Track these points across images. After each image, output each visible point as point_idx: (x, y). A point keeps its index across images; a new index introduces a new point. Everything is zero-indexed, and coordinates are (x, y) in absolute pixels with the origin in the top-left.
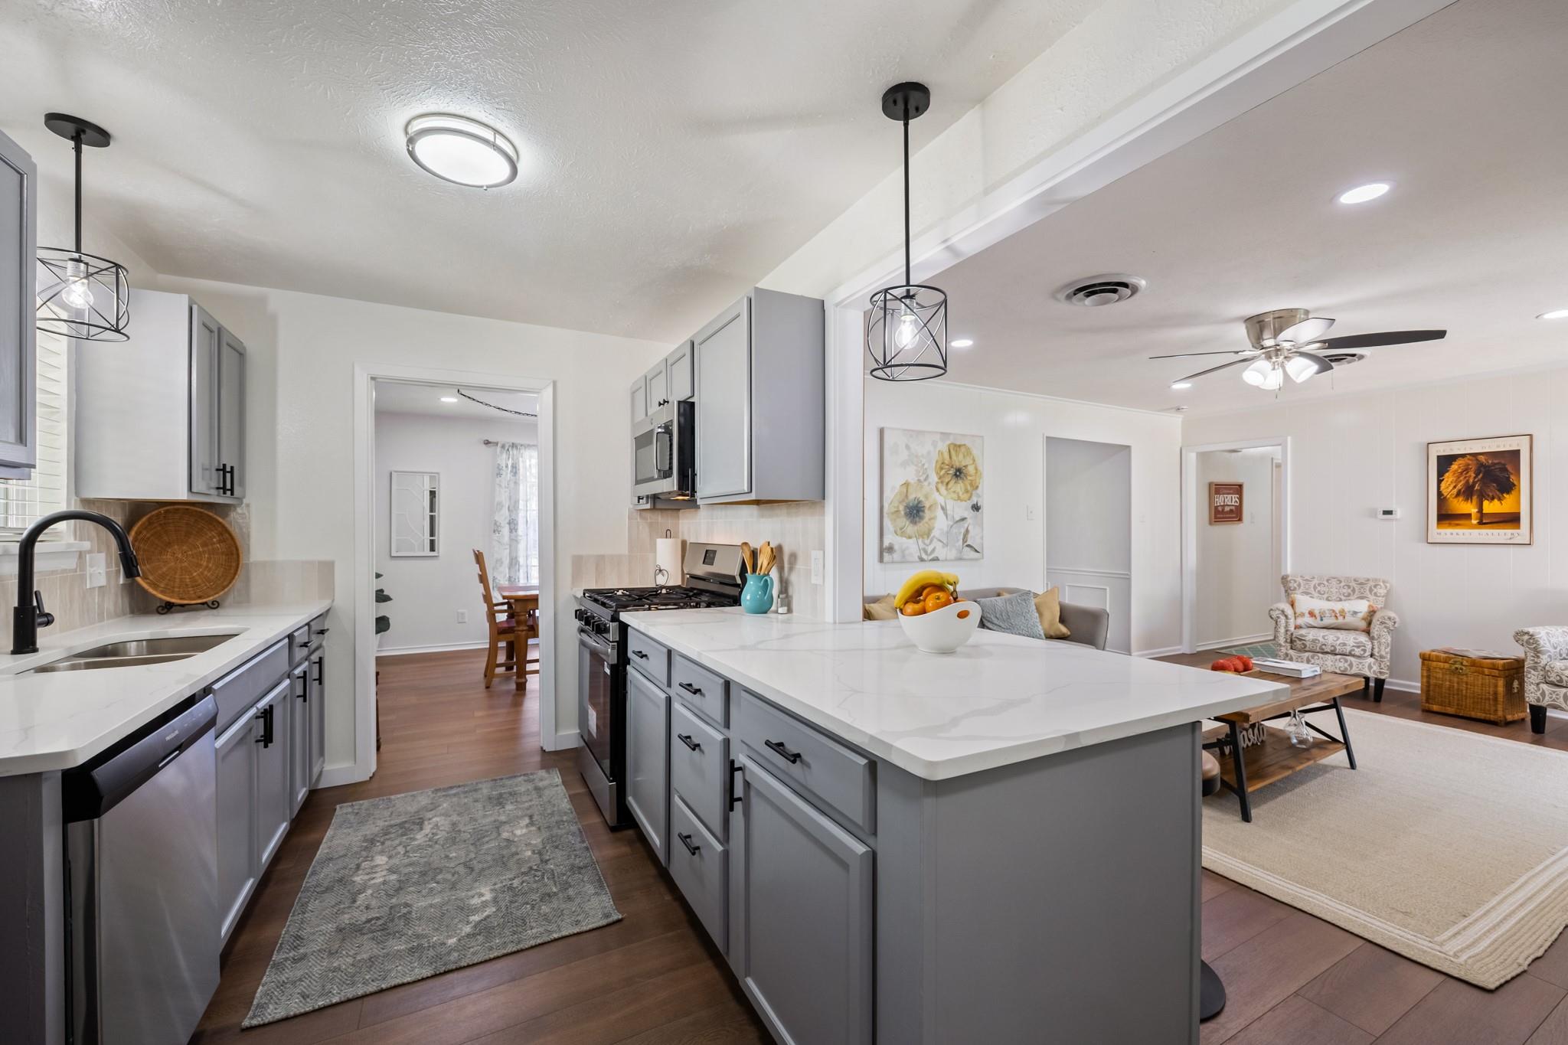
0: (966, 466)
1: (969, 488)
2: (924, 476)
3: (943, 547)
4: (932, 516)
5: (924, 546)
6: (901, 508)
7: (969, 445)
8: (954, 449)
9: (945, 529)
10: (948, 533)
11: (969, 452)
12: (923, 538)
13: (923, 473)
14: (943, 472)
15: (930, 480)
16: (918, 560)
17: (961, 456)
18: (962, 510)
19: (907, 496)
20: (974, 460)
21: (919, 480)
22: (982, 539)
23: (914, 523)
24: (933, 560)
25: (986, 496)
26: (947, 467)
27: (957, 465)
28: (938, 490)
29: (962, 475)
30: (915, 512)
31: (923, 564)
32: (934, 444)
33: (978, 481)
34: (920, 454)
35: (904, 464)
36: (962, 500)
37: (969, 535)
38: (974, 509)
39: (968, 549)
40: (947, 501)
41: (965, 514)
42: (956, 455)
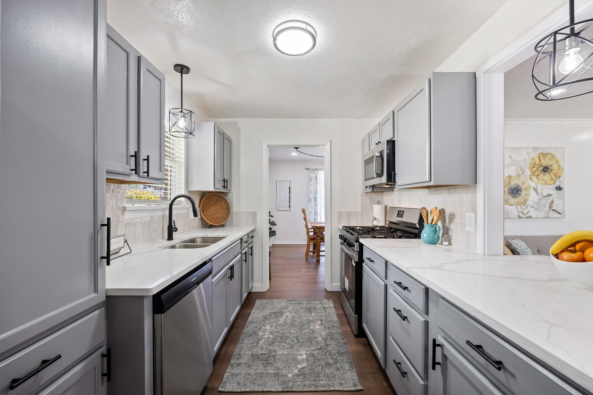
0: (551, 165)
1: (553, 177)
2: (522, 172)
3: (535, 211)
4: (527, 193)
5: (521, 210)
6: (506, 189)
7: (553, 153)
8: (542, 156)
9: (537, 201)
10: (538, 203)
11: (553, 157)
12: (521, 205)
13: (521, 170)
14: (535, 169)
15: (526, 174)
16: (517, 217)
17: (547, 160)
18: (549, 189)
19: (510, 183)
20: (557, 162)
21: (518, 174)
22: (564, 207)
23: (515, 197)
24: (528, 217)
25: (565, 181)
26: (538, 166)
27: (545, 164)
28: (531, 179)
29: (548, 171)
30: (515, 191)
31: (521, 219)
32: (529, 154)
33: (560, 173)
34: (518, 160)
36: (548, 185)
37: (554, 204)
38: (557, 189)
39: (553, 212)
40: (537, 185)
41: (551, 192)
42: (544, 159)
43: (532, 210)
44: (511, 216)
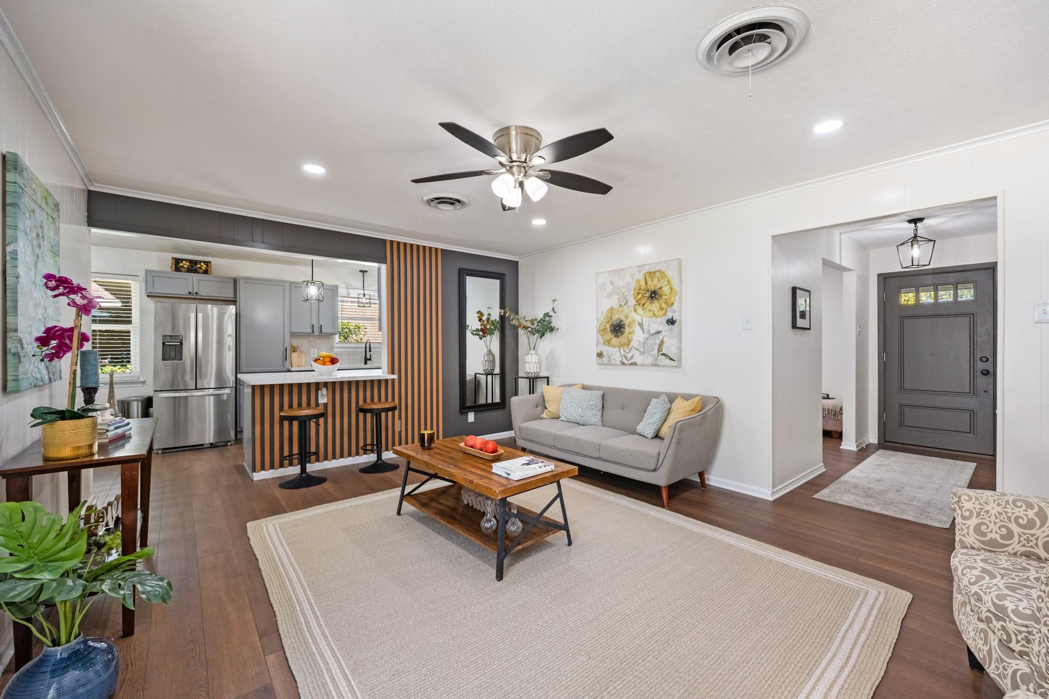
0: (661, 288)
1: (664, 305)
2: (625, 302)
3: (640, 355)
4: (631, 330)
5: (625, 353)
6: (608, 326)
7: (663, 269)
8: (649, 276)
9: (642, 341)
10: (644, 343)
11: (663, 275)
12: (624, 347)
13: (624, 300)
14: (640, 296)
15: (629, 304)
16: (620, 363)
17: (656, 280)
18: (658, 324)
19: (611, 318)
20: (669, 282)
21: (620, 305)
22: (679, 349)
23: (617, 336)
24: (632, 364)
26: (643, 292)
27: (652, 288)
28: (635, 311)
29: (657, 296)
30: (618, 328)
31: (624, 367)
32: (632, 275)
33: (673, 298)
34: (621, 286)
35: (610, 295)
36: (657, 317)
37: (664, 346)
38: (669, 323)
39: (663, 357)
40: (643, 319)
41: (660, 328)
42: (651, 281)
43: (637, 354)
44: (613, 362)
